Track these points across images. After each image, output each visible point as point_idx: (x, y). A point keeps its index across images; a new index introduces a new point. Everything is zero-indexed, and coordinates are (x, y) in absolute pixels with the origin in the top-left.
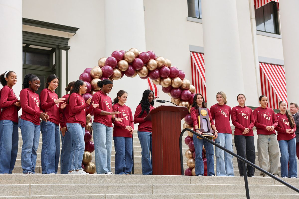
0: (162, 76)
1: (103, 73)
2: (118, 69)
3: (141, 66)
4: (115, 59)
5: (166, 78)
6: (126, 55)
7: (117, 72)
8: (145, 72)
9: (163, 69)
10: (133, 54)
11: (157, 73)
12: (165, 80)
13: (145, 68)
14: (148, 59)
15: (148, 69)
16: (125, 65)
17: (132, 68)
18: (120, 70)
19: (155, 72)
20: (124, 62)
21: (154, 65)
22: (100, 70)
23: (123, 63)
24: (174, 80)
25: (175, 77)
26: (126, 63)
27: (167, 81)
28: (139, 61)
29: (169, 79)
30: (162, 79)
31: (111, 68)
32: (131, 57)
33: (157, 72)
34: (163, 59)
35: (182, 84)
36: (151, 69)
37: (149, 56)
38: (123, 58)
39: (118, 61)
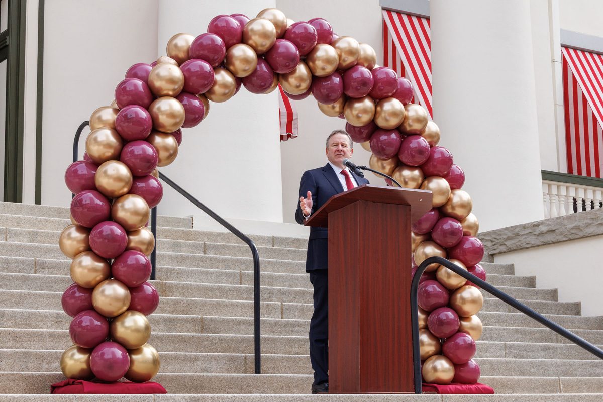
0: (350, 94)
1: (186, 79)
2: (227, 70)
3: (291, 63)
4: (218, 40)
5: (360, 99)
6: (252, 30)
7: (223, 77)
8: (301, 79)
9: (353, 72)
10: (271, 28)
11: (336, 84)
12: (358, 105)
13: (302, 69)
14: (313, 44)
15: (311, 70)
16: (246, 61)
17: (265, 69)
18: (233, 74)
19: (329, 82)
20: (244, 51)
21: (328, 61)
22: (177, 73)
23: (242, 51)
24: (382, 107)
25: (387, 98)
26: (251, 54)
27: (362, 108)
28: (287, 48)
29: (368, 103)
30: (348, 101)
31: (207, 67)
32: (265, 35)
33: (337, 80)
34: (354, 43)
35: (405, 118)
36: (319, 73)
37: (316, 33)
38: (243, 38)
39: (229, 46)
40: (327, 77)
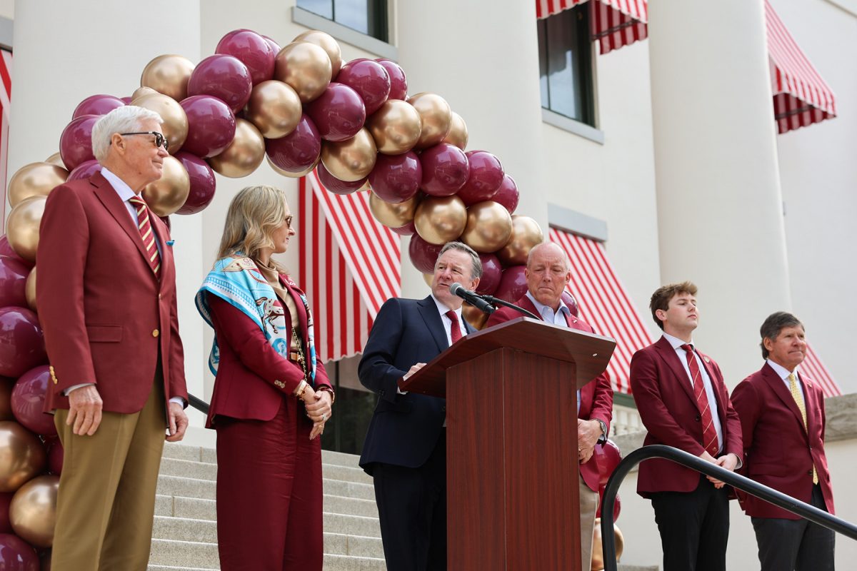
0: (432, 187)
1: (192, 128)
2: (251, 121)
3: (352, 123)
4: (242, 68)
5: (445, 199)
6: (292, 61)
7: (246, 134)
8: (361, 154)
9: (439, 153)
10: (324, 59)
11: (411, 169)
12: (440, 209)
13: (363, 138)
14: (383, 98)
15: (377, 142)
16: (285, 109)
17: (309, 130)
18: (261, 130)
19: (401, 166)
20: (281, 93)
21: (407, 128)
22: (177, 112)
23: (278, 96)
24: (477, 214)
25: (484, 201)
26: (293, 99)
27: (447, 213)
28: (346, 96)
29: (456, 207)
30: (424, 201)
31: (225, 110)
32: (316, 71)
33: (413, 163)
34: (443, 105)
35: (509, 238)
36: (389, 147)
37: (389, 82)
38: (277, 71)
39: (257, 82)
40: (398, 157)
